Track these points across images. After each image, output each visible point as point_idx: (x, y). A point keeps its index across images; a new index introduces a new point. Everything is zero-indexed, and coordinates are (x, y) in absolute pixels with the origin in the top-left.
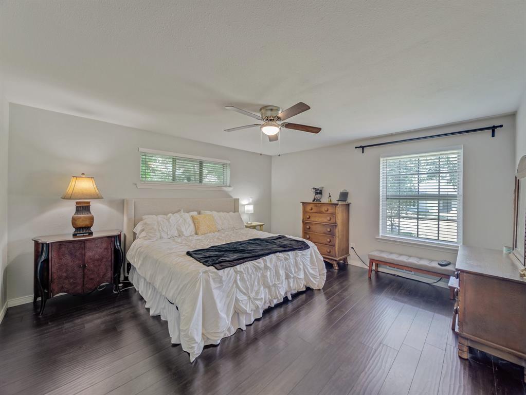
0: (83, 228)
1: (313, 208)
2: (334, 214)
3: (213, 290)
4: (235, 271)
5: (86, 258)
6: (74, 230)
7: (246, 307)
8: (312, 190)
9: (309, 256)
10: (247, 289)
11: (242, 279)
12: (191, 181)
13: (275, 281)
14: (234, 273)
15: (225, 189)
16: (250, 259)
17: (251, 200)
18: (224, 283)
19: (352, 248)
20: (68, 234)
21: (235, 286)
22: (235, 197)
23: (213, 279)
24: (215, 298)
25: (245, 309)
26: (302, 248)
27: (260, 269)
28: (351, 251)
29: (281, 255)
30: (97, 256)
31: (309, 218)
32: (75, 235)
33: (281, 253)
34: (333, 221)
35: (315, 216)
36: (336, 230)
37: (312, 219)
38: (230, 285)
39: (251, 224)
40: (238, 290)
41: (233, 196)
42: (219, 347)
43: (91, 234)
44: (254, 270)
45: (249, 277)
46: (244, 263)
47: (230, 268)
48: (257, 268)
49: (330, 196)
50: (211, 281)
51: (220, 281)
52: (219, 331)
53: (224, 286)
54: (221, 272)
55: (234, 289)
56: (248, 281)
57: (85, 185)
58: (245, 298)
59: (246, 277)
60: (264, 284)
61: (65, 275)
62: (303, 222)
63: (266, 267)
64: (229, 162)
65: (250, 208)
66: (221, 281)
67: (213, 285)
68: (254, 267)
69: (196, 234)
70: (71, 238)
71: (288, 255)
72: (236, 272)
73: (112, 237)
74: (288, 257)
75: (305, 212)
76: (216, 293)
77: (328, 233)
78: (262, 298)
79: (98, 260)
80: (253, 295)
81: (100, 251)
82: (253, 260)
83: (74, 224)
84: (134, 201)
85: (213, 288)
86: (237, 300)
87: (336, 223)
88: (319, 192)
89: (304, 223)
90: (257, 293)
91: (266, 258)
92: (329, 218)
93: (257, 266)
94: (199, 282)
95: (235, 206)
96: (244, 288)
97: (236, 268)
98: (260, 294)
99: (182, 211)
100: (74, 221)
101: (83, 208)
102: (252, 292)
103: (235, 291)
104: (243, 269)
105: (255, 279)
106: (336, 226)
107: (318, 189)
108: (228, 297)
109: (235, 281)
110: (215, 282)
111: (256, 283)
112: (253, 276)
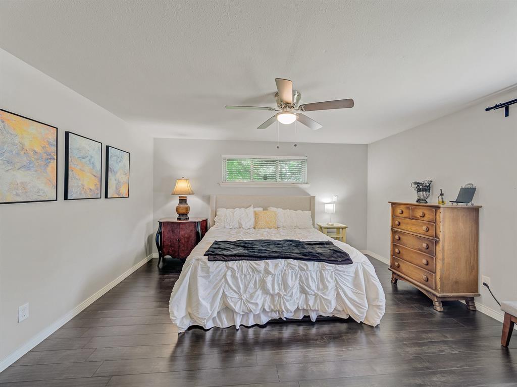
0: (183, 215)
1: (404, 210)
2: (433, 222)
3: (198, 278)
4: (226, 266)
5: (180, 235)
6: (178, 215)
7: (235, 306)
8: (413, 185)
9: (353, 275)
10: (238, 287)
11: (234, 276)
12: (268, 180)
13: (280, 290)
14: (225, 268)
15: (300, 186)
16: (247, 258)
17: (335, 199)
18: (212, 275)
19: (485, 284)
20: (174, 218)
21: (223, 280)
22: (312, 195)
23: (202, 267)
24: (198, 285)
25: (234, 307)
26: (337, 261)
27: (259, 272)
28: (482, 289)
29: (296, 262)
30: (186, 235)
31: (399, 224)
32: (178, 219)
33: (295, 261)
34: (432, 232)
35: (408, 224)
36: (437, 248)
37: (403, 226)
38: (219, 278)
39: (333, 225)
40: (226, 285)
41: (310, 193)
43: (187, 219)
44: (250, 270)
45: (243, 276)
46: (239, 260)
47: (222, 262)
48: (254, 270)
49: (442, 195)
50: (199, 269)
53: (211, 277)
54: (210, 264)
55: (223, 283)
56: (241, 280)
57: (182, 186)
58: (236, 296)
59: (238, 275)
60: (262, 289)
61: (170, 244)
62: (392, 229)
63: (267, 272)
64: (305, 158)
65: (331, 208)
66: (208, 272)
67: (200, 272)
68: (251, 268)
69: (255, 228)
70: (176, 220)
71: (306, 265)
72: (228, 268)
73: (195, 222)
74: (305, 268)
75: (394, 216)
76: (201, 281)
77: (424, 250)
78: (257, 303)
79: (187, 238)
80: (244, 297)
81: (188, 231)
82: (252, 260)
83: (177, 212)
84: (215, 197)
85: (198, 275)
86: (224, 295)
87: (437, 237)
88: (424, 188)
89: (394, 232)
90: (252, 296)
91: (269, 261)
92: (424, 228)
93: (254, 267)
95: (310, 204)
96: (235, 286)
97: (228, 264)
98: (254, 298)
99: (252, 206)
100: (177, 209)
101: (183, 201)
102: (245, 292)
103: (223, 285)
104: (237, 266)
105: (250, 280)
106: (437, 242)
107: (422, 184)
108: (214, 288)
109: (225, 276)
110: (202, 270)
111: (252, 285)
112: (248, 276)
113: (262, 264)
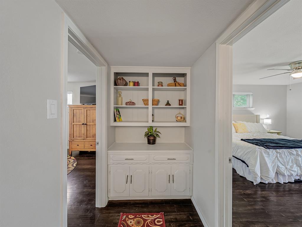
3: (265, 157)
10: (285, 163)
11: (281, 157)
14: (276, 153)
15: (249, 109)
16: (285, 148)
18: (271, 156)
21: (276, 159)
22: (256, 114)
25: (283, 172)
27: (293, 155)
38: (274, 158)
40: (278, 162)
41: (254, 113)
42: (267, 185)
44: (289, 154)
45: (285, 157)
47: (273, 150)
48: (291, 154)
50: (263, 153)
51: (268, 154)
52: (269, 177)
53: (270, 157)
54: (267, 150)
55: (276, 160)
56: (285, 159)
58: (284, 167)
59: (283, 156)
60: (296, 164)
63: (298, 155)
65: (268, 121)
72: (277, 152)
76: (267, 159)
78: (295, 171)
80: (288, 167)
86: (278, 167)
90: (292, 167)
91: (297, 149)
93: (291, 152)
94: (256, 152)
95: (257, 119)
96: (283, 162)
98: (294, 168)
102: (288, 165)
104: (281, 152)
105: (290, 159)
108: (273, 163)
109: (277, 157)
110: (265, 154)
111: (290, 161)
112: (288, 157)
113: (294, 151)
